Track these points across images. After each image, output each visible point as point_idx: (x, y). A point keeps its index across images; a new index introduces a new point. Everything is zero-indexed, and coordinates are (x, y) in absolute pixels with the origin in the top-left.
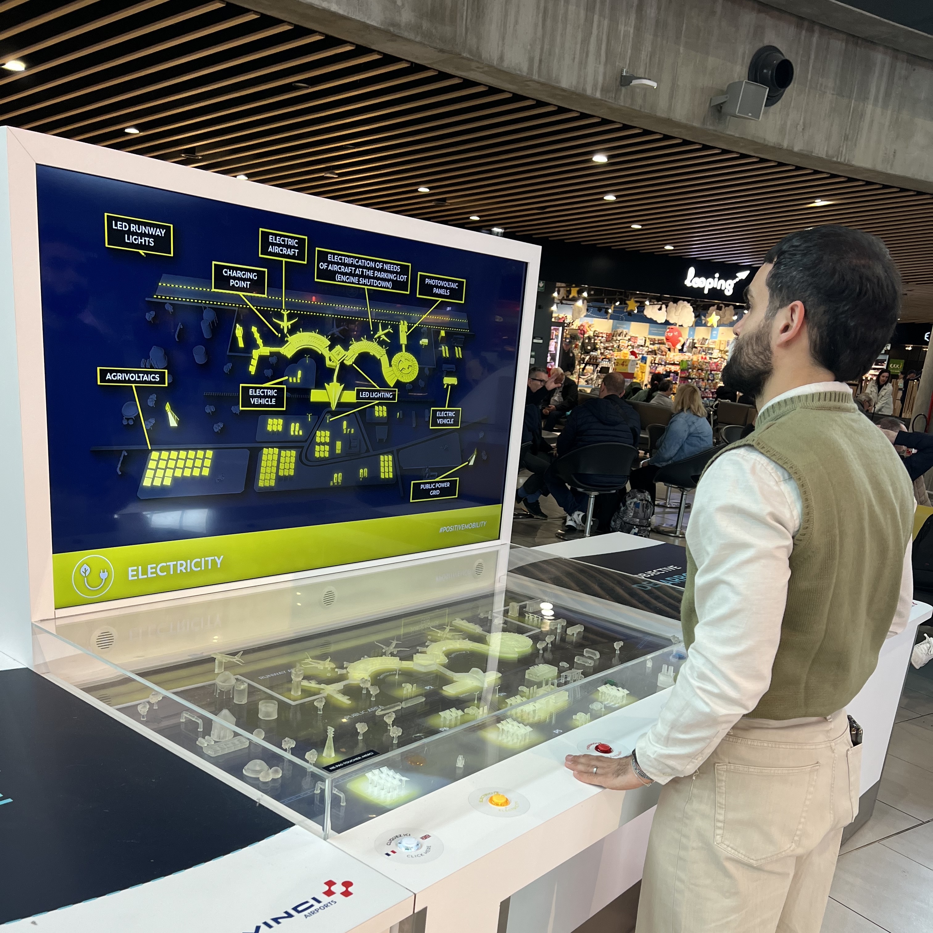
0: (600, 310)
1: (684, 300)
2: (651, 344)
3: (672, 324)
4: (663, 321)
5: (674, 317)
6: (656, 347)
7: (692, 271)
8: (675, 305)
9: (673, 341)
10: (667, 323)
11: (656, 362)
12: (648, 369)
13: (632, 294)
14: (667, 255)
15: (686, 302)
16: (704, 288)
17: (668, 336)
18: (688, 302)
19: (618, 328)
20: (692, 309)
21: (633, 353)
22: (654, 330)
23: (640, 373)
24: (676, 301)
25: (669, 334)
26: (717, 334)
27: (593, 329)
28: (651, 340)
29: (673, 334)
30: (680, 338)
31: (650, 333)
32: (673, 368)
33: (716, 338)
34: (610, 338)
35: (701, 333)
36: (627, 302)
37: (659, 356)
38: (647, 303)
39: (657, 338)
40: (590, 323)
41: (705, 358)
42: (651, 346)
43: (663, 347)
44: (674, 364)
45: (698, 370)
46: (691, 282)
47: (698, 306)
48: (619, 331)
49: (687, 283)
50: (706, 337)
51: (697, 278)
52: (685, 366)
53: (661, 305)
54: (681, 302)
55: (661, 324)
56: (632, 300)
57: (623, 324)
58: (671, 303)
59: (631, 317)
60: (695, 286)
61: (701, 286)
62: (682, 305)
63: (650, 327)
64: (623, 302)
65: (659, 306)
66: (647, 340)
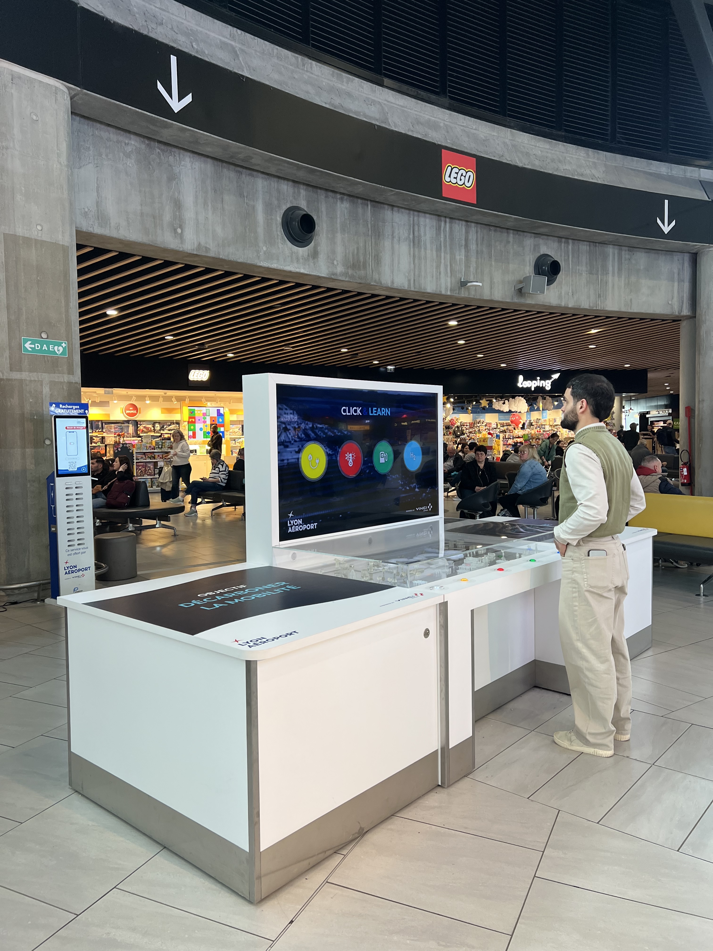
0: (463, 408)
1: (519, 396)
2: (501, 427)
3: (514, 412)
4: (508, 411)
5: (514, 407)
6: (505, 428)
7: (521, 378)
8: (514, 399)
9: (516, 423)
10: (510, 411)
11: (506, 437)
12: (501, 443)
13: (483, 396)
14: (503, 369)
15: (520, 397)
16: (531, 387)
17: (512, 420)
18: (522, 397)
19: (477, 418)
20: (525, 401)
21: (489, 434)
22: (502, 416)
23: (496, 446)
24: (514, 397)
25: (512, 418)
26: (546, 415)
27: (460, 421)
28: (501, 424)
29: (515, 418)
30: (520, 420)
31: (500, 419)
32: (519, 440)
33: (546, 417)
34: (472, 425)
35: (535, 416)
36: (481, 401)
37: (507, 434)
38: (494, 400)
39: (505, 422)
40: (457, 417)
41: (540, 431)
42: (501, 428)
43: (510, 428)
44: (519, 437)
45: (536, 439)
46: (522, 384)
47: (529, 398)
48: (478, 420)
49: (519, 385)
50: (539, 418)
51: (525, 382)
52: (526, 438)
53: (504, 400)
54: (518, 397)
55: (507, 412)
56: (484, 399)
57: (479, 416)
58: (511, 399)
59: (485, 410)
60: (525, 386)
61: (529, 386)
62: (518, 400)
63: (499, 415)
64: (478, 402)
65: (503, 402)
66: (498, 424)
